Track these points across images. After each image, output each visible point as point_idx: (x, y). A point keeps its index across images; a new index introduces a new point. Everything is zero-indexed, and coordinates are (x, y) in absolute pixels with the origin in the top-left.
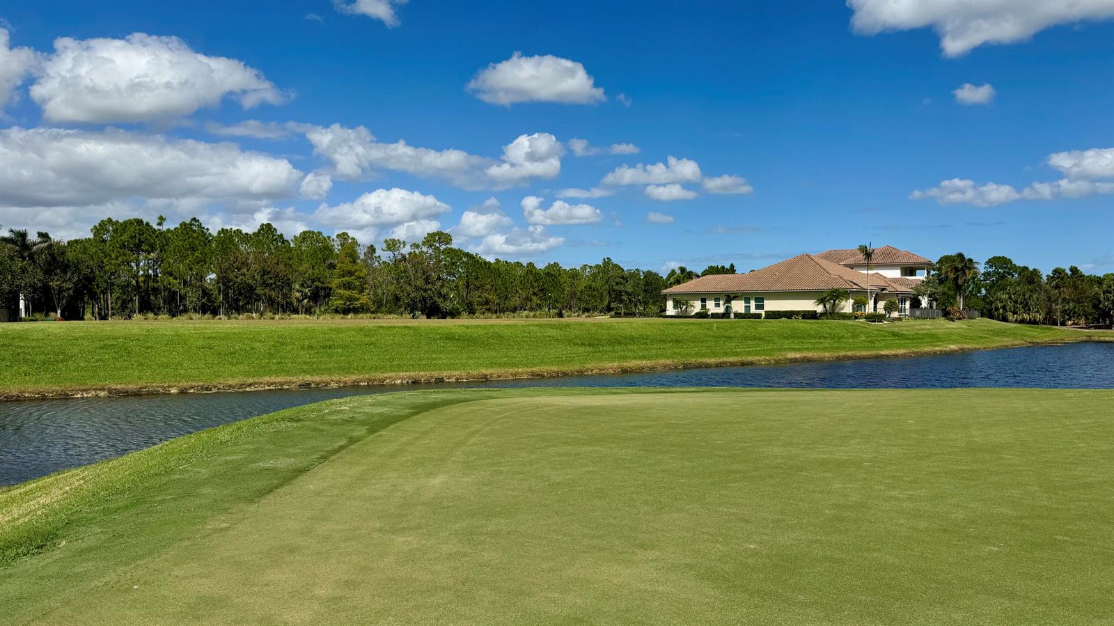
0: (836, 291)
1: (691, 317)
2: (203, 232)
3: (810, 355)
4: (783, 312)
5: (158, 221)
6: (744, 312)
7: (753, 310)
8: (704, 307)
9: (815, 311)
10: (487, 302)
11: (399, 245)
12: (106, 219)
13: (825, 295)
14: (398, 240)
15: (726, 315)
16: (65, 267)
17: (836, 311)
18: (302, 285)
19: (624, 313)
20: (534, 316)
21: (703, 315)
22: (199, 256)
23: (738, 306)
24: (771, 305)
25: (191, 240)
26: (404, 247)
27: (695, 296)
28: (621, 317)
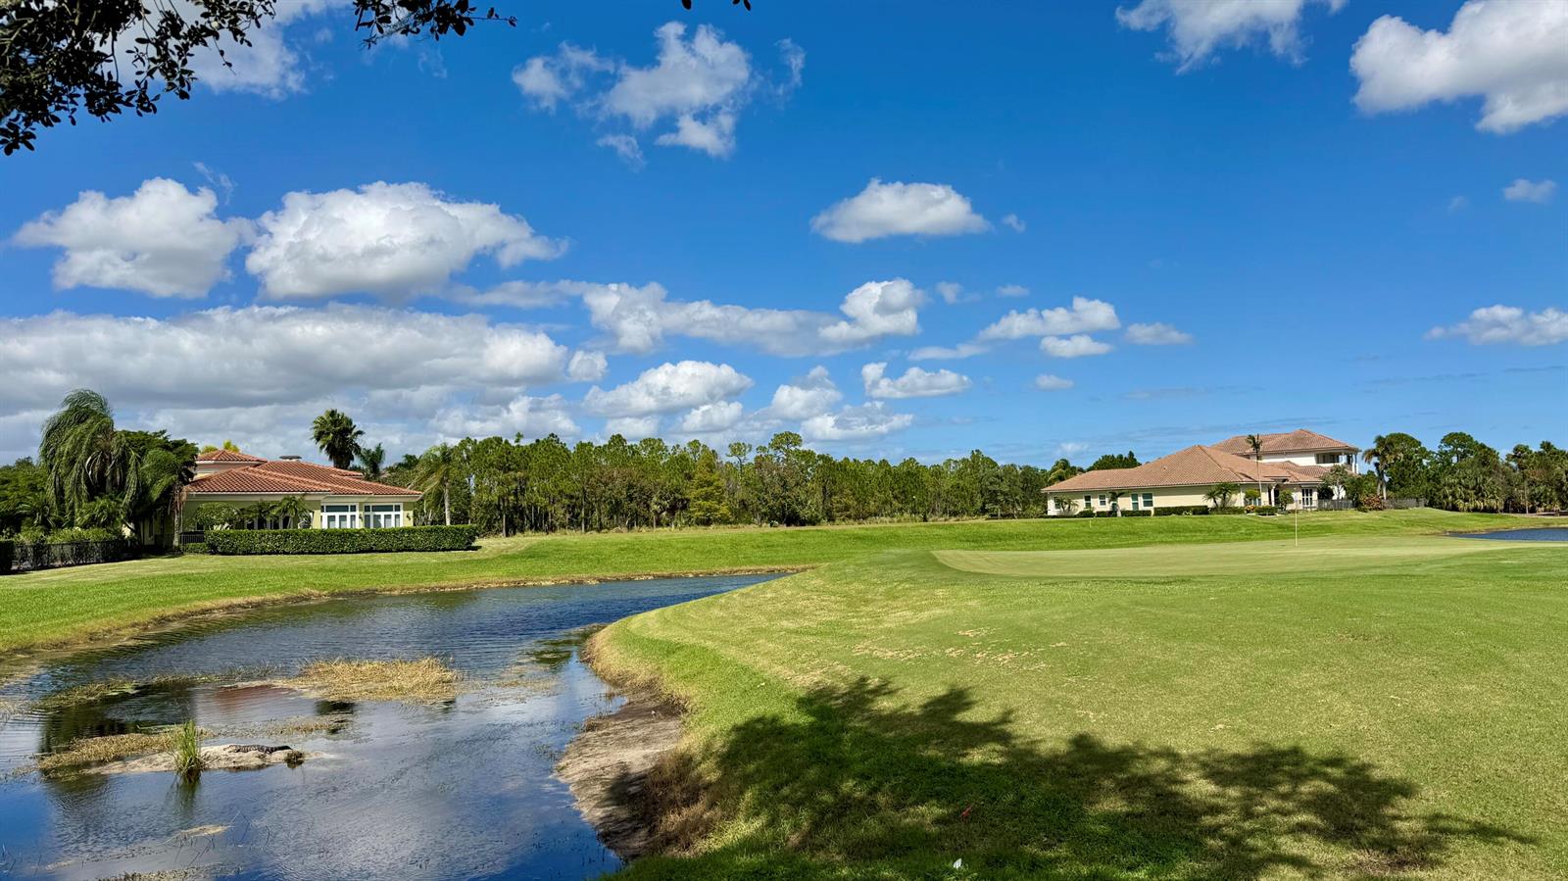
0: (1225, 484)
1: (1075, 517)
2: (562, 447)
4: (1173, 508)
6: (1131, 509)
7: (1141, 507)
8: (1088, 505)
9: (1206, 506)
10: (847, 508)
11: (744, 449)
12: (464, 439)
13: (1213, 489)
14: (742, 443)
15: (1112, 513)
17: (1228, 505)
18: (660, 498)
19: (1001, 515)
20: (899, 521)
21: (1087, 514)
23: (1125, 503)
24: (1160, 501)
26: (750, 451)
28: (997, 519)
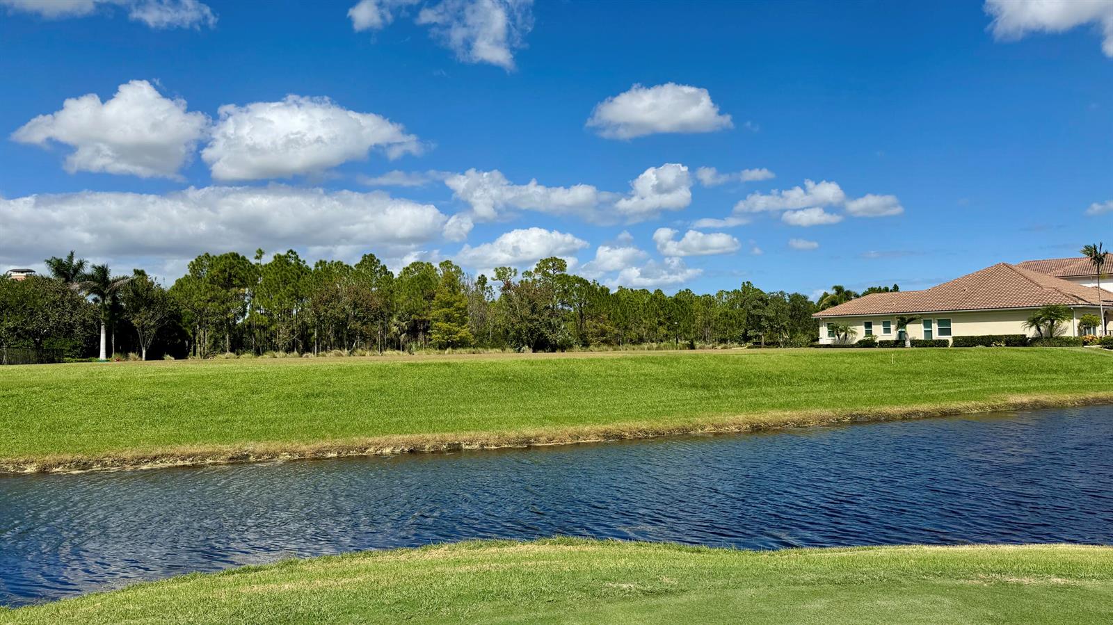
0: (1055, 308)
1: (853, 346)
2: (299, 264)
3: (1043, 397)
4: (978, 337)
5: (256, 254)
6: (923, 338)
7: (936, 336)
8: (869, 333)
9: (1024, 336)
10: (603, 333)
11: (509, 273)
12: (204, 255)
13: (1038, 314)
14: (509, 268)
15: (899, 343)
16: (150, 303)
17: (1055, 335)
18: (400, 319)
19: (765, 343)
20: (658, 348)
21: (868, 343)
22: (291, 289)
23: (916, 331)
24: (960, 329)
25: (283, 272)
26: (515, 275)
27: (856, 319)
28: (760, 348)
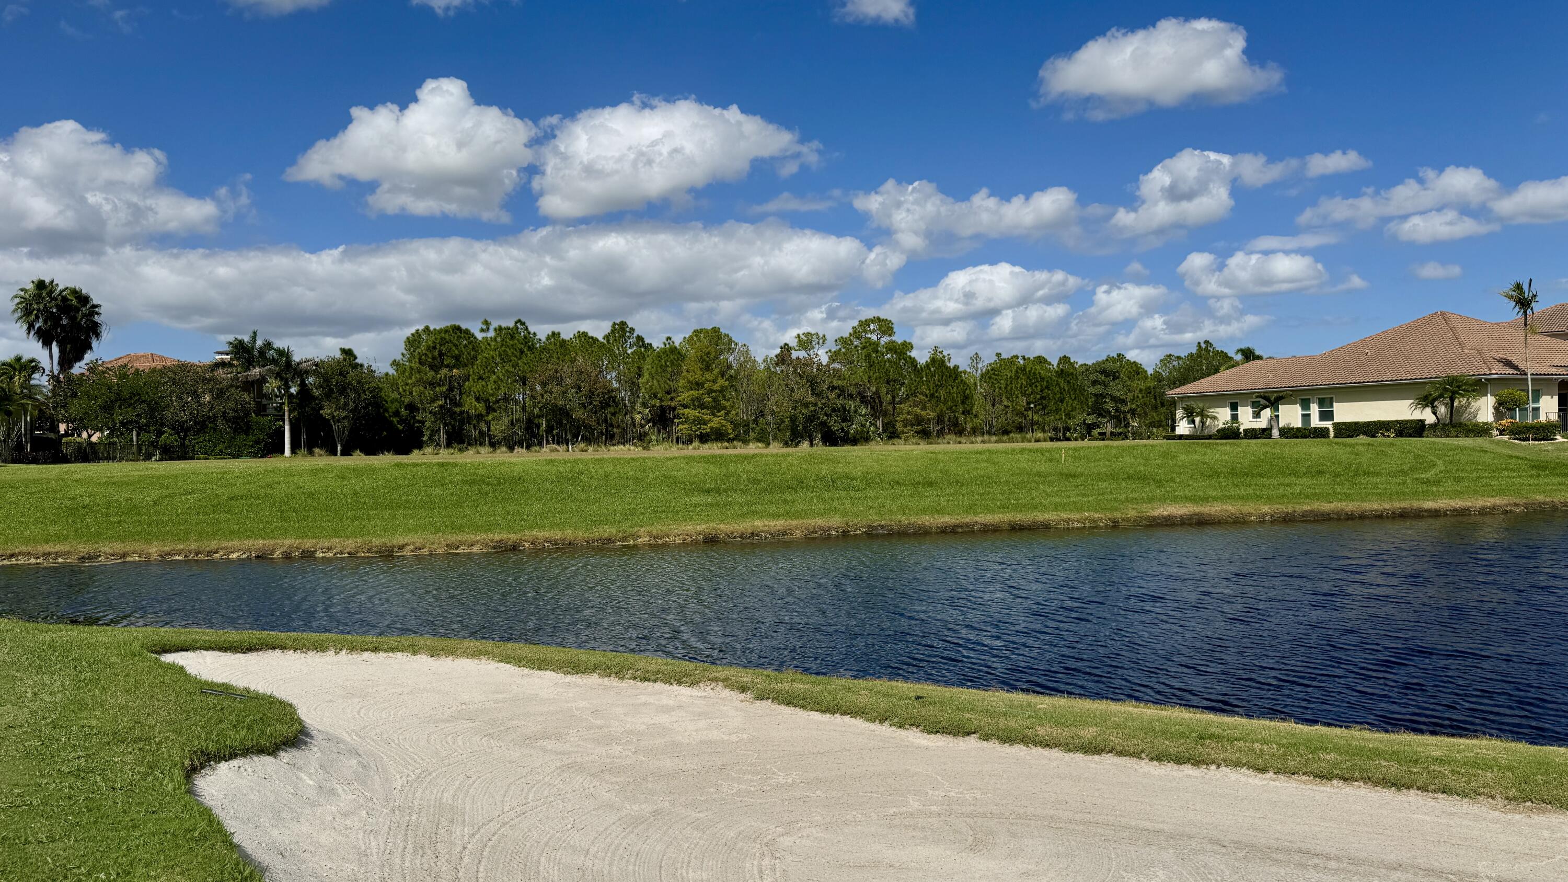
0: (1449, 380)
2: (527, 338)
4: (1364, 424)
6: (1300, 425)
7: (1315, 422)
8: (1235, 418)
9: (1422, 421)
11: (816, 341)
12: (424, 328)
13: (1430, 390)
14: (816, 334)
17: (1462, 420)
18: (643, 404)
19: (1111, 434)
21: (1229, 433)
22: (511, 369)
23: (1291, 416)
24: (1344, 412)
26: (824, 342)
27: (1218, 398)
28: (1103, 440)
